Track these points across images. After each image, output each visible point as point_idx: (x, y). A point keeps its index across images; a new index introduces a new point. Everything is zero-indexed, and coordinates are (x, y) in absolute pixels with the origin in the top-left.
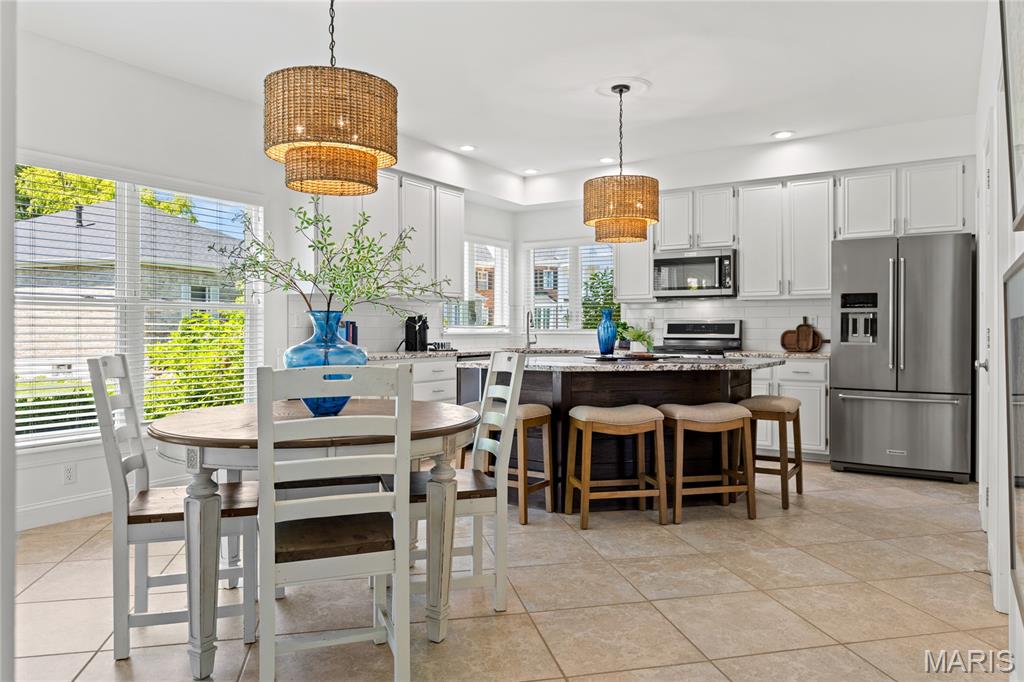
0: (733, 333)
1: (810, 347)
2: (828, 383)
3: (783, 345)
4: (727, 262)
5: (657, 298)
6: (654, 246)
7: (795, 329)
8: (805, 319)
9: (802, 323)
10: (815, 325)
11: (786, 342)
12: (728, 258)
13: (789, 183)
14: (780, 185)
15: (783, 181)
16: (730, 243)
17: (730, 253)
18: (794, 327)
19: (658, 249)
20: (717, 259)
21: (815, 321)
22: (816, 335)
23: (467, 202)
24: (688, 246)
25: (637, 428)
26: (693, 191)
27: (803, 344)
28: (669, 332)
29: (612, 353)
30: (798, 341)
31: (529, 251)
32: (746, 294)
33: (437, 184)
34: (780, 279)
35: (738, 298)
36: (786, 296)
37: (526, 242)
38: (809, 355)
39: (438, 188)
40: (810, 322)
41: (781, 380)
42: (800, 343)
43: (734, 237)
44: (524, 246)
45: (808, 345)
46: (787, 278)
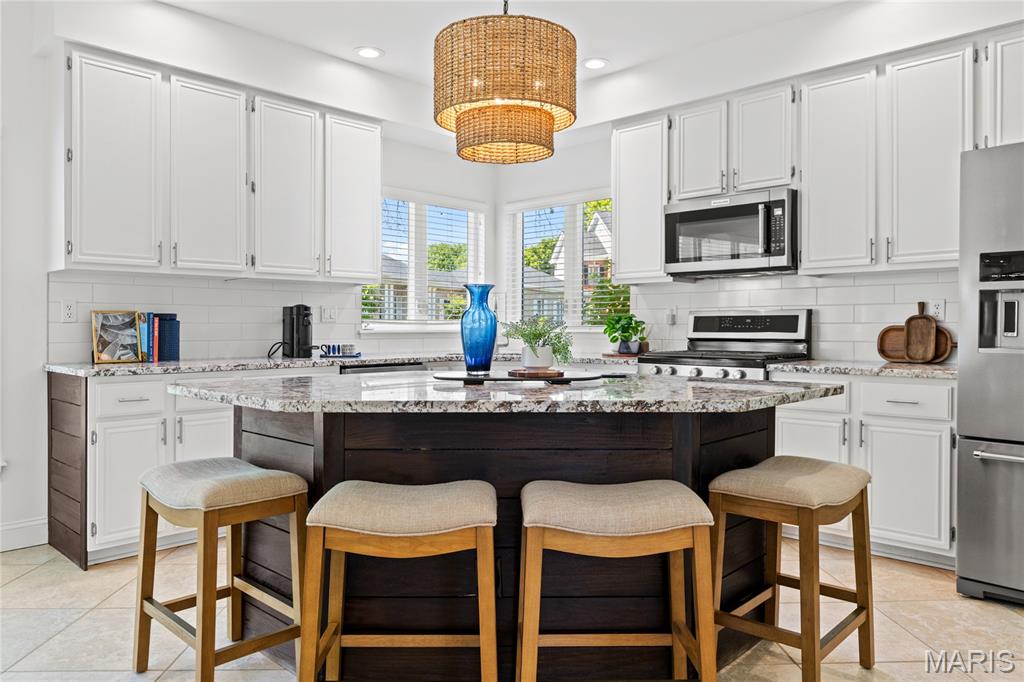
0: (796, 331)
1: (930, 354)
2: (954, 425)
3: (882, 351)
4: (778, 212)
5: (672, 274)
6: (670, 193)
7: (902, 322)
8: (922, 306)
9: (916, 312)
10: (941, 317)
11: (888, 347)
12: (780, 203)
13: (889, 67)
14: (874, 72)
15: (878, 64)
16: (787, 180)
17: (784, 196)
18: (901, 321)
19: (675, 197)
20: (761, 207)
21: (941, 311)
22: (941, 333)
23: (385, 140)
24: (719, 191)
25: (432, 544)
26: (727, 99)
27: (918, 351)
28: (696, 329)
29: (487, 368)
30: (908, 343)
31: (514, 215)
32: (814, 265)
33: (325, 110)
34: (872, 235)
35: (800, 272)
36: (883, 267)
37: (509, 203)
38: (929, 369)
39: (328, 116)
40: (931, 311)
41: (867, 414)
42: (913, 347)
43: (793, 169)
44: (508, 209)
45: (926, 351)
46: (884, 235)
